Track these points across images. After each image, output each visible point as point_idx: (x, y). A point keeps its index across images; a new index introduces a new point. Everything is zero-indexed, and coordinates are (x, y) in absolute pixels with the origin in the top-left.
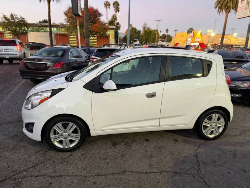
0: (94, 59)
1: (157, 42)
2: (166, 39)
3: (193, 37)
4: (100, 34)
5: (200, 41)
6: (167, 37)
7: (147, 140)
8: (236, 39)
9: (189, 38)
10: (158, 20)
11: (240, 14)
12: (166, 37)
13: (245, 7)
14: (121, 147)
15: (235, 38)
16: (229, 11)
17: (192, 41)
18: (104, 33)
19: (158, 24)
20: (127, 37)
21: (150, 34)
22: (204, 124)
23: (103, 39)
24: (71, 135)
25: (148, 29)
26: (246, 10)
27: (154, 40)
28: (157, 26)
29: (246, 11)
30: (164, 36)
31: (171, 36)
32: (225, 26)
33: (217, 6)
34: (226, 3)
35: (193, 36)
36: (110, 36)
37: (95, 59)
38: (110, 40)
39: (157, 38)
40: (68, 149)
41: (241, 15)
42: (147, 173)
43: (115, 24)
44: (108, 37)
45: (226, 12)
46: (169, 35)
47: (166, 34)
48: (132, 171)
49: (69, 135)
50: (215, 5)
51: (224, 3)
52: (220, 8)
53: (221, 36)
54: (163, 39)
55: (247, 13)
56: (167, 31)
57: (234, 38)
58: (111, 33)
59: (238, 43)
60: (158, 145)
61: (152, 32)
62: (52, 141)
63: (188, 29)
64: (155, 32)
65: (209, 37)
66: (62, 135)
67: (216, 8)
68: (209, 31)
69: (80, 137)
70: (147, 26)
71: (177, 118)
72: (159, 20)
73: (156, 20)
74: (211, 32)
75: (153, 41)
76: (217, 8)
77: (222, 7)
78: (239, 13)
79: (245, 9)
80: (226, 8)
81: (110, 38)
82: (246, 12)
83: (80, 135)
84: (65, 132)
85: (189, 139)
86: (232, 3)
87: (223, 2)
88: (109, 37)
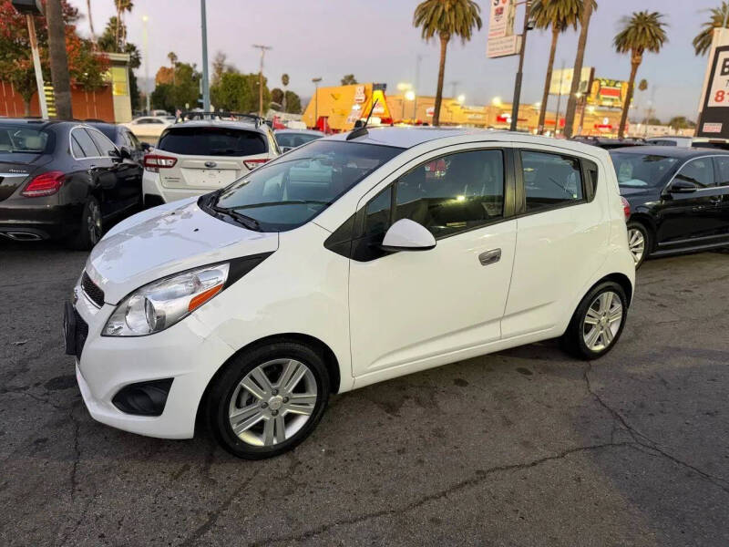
0: (163, 161)
1: (265, 110)
2: (284, 103)
3: (366, 99)
4: (78, 80)
5: (383, 114)
6: (287, 98)
7: (461, 383)
8: (463, 110)
9: (355, 104)
10: (262, 47)
11: (495, 46)
12: (284, 99)
13: (505, 30)
14: (412, 413)
15: (462, 108)
16: (447, 35)
17: (362, 112)
18: (95, 75)
19: (262, 58)
20: (201, 92)
21: (242, 86)
22: (588, 321)
23: (90, 98)
24: (290, 401)
25: (231, 70)
26: (509, 38)
27: (256, 105)
28: (262, 65)
29: (509, 41)
30: (279, 94)
31: (297, 97)
32: (441, 75)
33: (419, 21)
34: (439, 15)
35: (363, 98)
36: (114, 86)
37: (166, 158)
38: (115, 99)
39: (264, 99)
40: (280, 447)
41: (498, 49)
42: (534, 464)
43: (120, 49)
44: (106, 89)
45: (441, 39)
46: (292, 93)
47: (284, 89)
48: (497, 468)
49: (286, 400)
50: (415, 17)
51: (435, 15)
52: (427, 26)
53: (434, 101)
54: (277, 104)
55: (511, 46)
56: (285, 79)
57: (459, 107)
58: (117, 77)
59: (470, 119)
60: (496, 389)
61: (245, 81)
62: (232, 430)
63: (343, 78)
64: (257, 81)
65: (402, 102)
66: (266, 405)
67: (417, 26)
68: (401, 86)
69: (315, 400)
70: (227, 62)
71: (540, 310)
72: (266, 46)
73: (257, 47)
74: (406, 90)
75: (253, 107)
76: (421, 27)
77: (433, 25)
78: (493, 44)
79: (507, 35)
80: (443, 26)
81: (114, 93)
82: (509, 44)
83: (316, 395)
84: (276, 392)
85: (549, 364)
86: (456, 17)
87: (434, 11)
88: (111, 90)
